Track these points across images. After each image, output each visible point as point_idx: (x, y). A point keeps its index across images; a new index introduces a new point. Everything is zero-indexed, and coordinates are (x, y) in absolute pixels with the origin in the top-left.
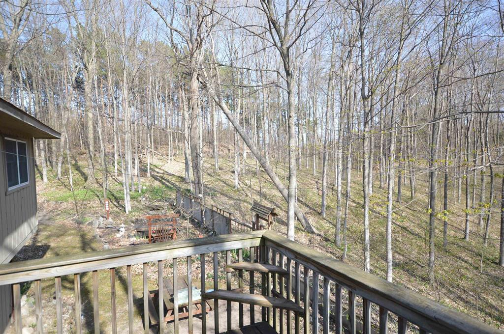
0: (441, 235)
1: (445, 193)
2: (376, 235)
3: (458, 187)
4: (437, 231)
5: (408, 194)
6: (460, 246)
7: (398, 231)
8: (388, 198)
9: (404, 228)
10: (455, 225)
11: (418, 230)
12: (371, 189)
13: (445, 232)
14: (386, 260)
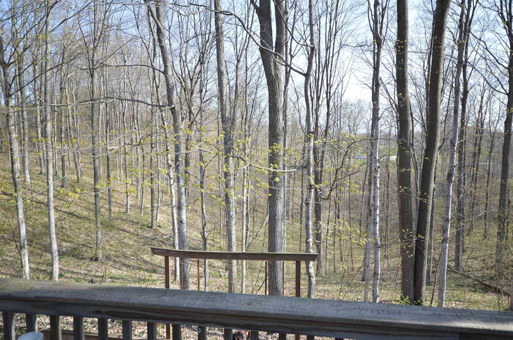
0: (107, 213)
1: (108, 174)
2: (38, 227)
3: (120, 167)
4: (103, 210)
5: (75, 177)
6: (123, 220)
7: (65, 218)
8: (48, 183)
9: (71, 214)
10: (119, 202)
11: (85, 213)
12: (28, 176)
13: (110, 210)
14: (50, 252)
